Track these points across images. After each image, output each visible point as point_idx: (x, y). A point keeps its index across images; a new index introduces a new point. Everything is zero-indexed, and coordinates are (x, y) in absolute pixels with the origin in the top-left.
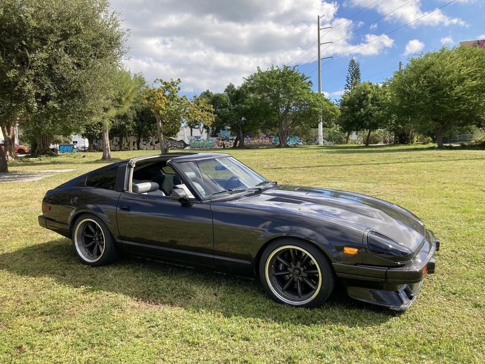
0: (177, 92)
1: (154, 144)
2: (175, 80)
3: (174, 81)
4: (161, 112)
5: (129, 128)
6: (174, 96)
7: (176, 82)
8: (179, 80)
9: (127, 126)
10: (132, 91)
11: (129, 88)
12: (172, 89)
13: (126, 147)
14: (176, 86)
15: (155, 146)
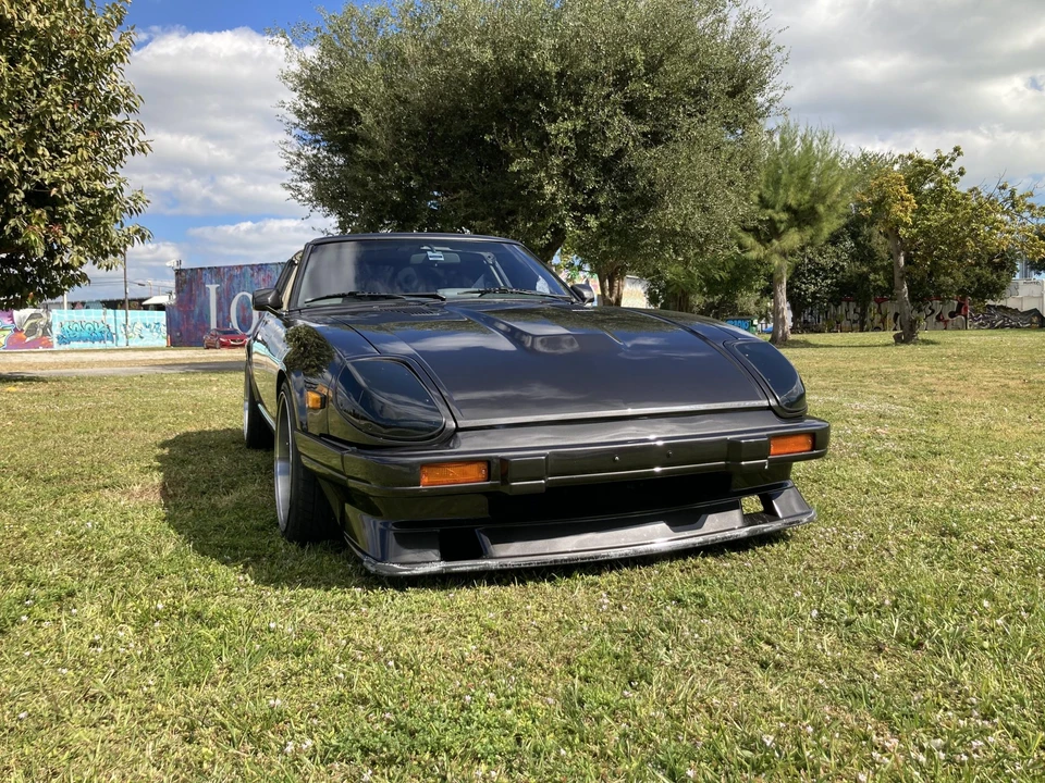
0: (955, 181)
1: (947, 317)
2: (947, 151)
3: (944, 155)
4: (902, 231)
5: (876, 280)
6: (944, 191)
7: (950, 156)
8: (956, 149)
9: (872, 277)
10: (843, 189)
11: (835, 183)
12: (939, 174)
13: (876, 324)
14: (949, 165)
15: (949, 325)
